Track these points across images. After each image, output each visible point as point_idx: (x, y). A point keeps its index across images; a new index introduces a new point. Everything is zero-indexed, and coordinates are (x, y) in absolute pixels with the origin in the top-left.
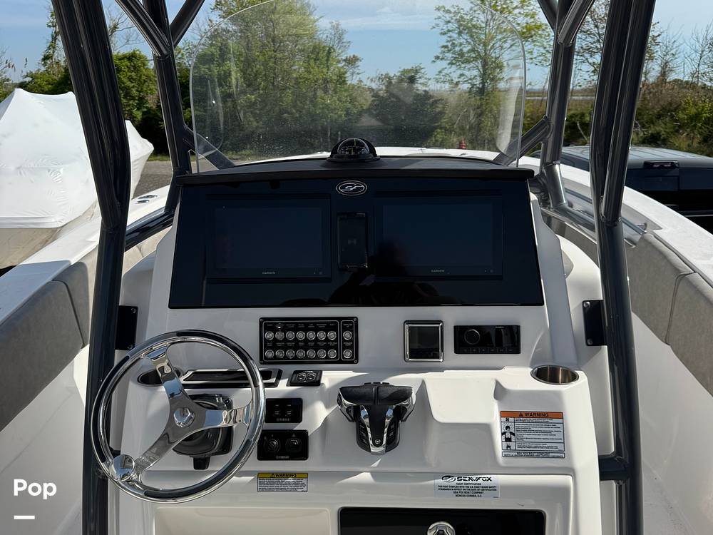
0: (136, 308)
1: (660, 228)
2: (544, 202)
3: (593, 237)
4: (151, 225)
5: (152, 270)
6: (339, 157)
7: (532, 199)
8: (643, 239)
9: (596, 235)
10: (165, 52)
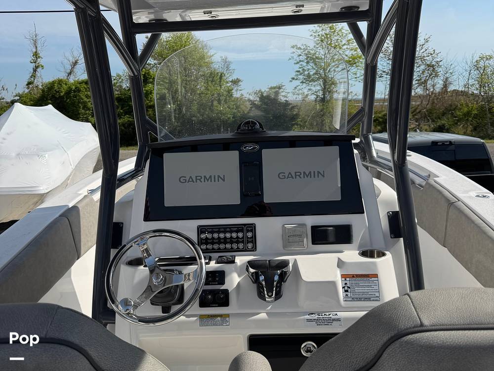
0: (122, 223)
1: (438, 177)
2: (364, 158)
3: (391, 175)
4: (125, 177)
5: (132, 200)
6: (241, 130)
7: (355, 153)
8: (428, 183)
9: (393, 173)
10: (136, 74)
